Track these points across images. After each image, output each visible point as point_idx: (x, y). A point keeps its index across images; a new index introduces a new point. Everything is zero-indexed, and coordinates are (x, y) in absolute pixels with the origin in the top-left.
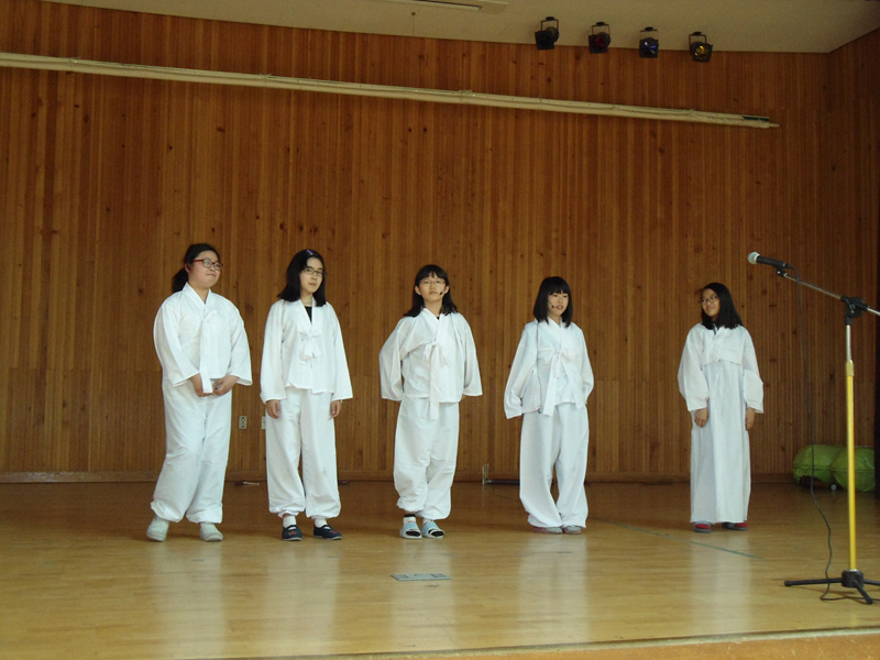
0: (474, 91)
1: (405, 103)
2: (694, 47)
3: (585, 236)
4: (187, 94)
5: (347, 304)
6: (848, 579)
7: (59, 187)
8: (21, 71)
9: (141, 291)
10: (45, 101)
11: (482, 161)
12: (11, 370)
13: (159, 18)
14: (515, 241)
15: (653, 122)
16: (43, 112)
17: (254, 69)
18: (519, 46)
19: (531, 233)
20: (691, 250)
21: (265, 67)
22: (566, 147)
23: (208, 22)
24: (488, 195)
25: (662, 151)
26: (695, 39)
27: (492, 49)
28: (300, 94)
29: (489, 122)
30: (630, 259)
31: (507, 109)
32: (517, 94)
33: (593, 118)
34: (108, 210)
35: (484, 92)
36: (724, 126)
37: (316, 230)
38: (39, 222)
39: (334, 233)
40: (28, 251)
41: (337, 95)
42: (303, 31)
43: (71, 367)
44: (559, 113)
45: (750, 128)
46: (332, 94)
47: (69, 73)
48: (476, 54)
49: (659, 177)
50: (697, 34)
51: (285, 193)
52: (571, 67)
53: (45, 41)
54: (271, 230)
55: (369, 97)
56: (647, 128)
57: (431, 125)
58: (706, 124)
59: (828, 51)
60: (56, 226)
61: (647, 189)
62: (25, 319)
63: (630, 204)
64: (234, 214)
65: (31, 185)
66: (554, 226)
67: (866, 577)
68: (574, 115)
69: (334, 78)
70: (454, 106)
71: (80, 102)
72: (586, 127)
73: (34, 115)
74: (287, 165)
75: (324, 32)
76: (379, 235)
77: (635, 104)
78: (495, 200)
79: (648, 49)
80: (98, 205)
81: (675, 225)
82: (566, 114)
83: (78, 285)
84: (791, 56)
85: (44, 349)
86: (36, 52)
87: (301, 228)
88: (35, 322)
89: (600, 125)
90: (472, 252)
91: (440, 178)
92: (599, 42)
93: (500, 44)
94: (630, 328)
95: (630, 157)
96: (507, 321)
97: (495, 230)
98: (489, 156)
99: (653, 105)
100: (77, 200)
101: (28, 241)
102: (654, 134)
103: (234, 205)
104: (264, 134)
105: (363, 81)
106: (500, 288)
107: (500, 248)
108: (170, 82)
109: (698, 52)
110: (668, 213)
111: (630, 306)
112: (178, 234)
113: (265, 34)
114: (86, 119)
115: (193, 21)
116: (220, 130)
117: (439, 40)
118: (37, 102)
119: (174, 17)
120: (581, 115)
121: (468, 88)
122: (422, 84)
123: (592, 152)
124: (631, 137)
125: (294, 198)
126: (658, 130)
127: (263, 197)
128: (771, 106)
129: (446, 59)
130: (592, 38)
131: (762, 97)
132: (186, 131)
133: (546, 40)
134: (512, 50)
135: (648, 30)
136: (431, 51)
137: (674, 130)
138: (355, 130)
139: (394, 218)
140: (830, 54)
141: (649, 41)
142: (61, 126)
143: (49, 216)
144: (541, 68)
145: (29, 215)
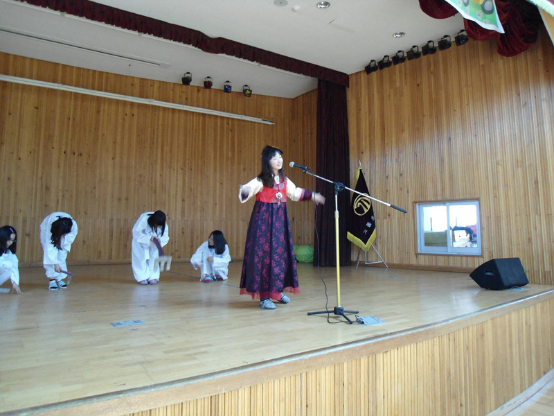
0: (156, 100)
1: (125, 103)
2: (245, 91)
3: (200, 162)
4: (20, 90)
5: (95, 188)
6: (338, 311)
11: (157, 129)
14: (171, 163)
15: (228, 118)
17: (54, 81)
18: (174, 84)
19: (178, 160)
20: (242, 170)
21: (60, 81)
22: (193, 126)
23: (32, 59)
24: (160, 144)
25: (231, 130)
26: (245, 88)
27: (164, 85)
28: (76, 94)
29: (161, 113)
30: (218, 173)
31: (168, 108)
32: (173, 102)
33: (204, 115)
35: (159, 100)
36: (255, 122)
37: (81, 155)
39: (90, 156)
41: (94, 96)
44: (190, 112)
45: (265, 124)
46: (91, 96)
48: (156, 85)
49: (230, 141)
50: (246, 86)
51: (67, 138)
52: (196, 94)
54: (60, 154)
55: (108, 99)
56: (225, 121)
57: (136, 113)
58: (248, 121)
59: (292, 97)
61: (225, 145)
63: (218, 150)
64: (41, 146)
66: (187, 157)
67: (345, 309)
68: (197, 113)
69: (93, 88)
70: (146, 106)
72: (201, 119)
74: (68, 125)
75: (89, 70)
76: (111, 158)
77: (221, 111)
78: (162, 146)
79: (227, 89)
81: (236, 160)
82: (193, 112)
84: (280, 98)
87: (74, 154)
89: (207, 118)
90: (152, 167)
91: (139, 136)
92: (208, 85)
93: (167, 82)
94: (217, 199)
95: (219, 132)
96: (167, 196)
97: (162, 158)
98: (160, 127)
99: (228, 112)
102: (228, 124)
103: (42, 142)
104: (58, 111)
105: (106, 91)
106: (164, 182)
107: (164, 165)
108: (12, 83)
109: (246, 92)
110: (233, 155)
111: (218, 191)
112: (12, 153)
113: (61, 67)
115: (24, 58)
116: (37, 108)
117: (140, 78)
120: (199, 113)
121: (153, 98)
122: (132, 95)
123: (204, 129)
124: (219, 124)
125: (71, 140)
126: (230, 122)
127: (56, 139)
128: (272, 116)
129: (143, 86)
130: (205, 83)
131: (269, 112)
132: (19, 106)
133: (186, 81)
134: (172, 85)
135: (228, 82)
136: (137, 83)
137: (236, 122)
138: (102, 113)
139: (118, 151)
140: (293, 99)
141: (228, 86)
144: (183, 94)
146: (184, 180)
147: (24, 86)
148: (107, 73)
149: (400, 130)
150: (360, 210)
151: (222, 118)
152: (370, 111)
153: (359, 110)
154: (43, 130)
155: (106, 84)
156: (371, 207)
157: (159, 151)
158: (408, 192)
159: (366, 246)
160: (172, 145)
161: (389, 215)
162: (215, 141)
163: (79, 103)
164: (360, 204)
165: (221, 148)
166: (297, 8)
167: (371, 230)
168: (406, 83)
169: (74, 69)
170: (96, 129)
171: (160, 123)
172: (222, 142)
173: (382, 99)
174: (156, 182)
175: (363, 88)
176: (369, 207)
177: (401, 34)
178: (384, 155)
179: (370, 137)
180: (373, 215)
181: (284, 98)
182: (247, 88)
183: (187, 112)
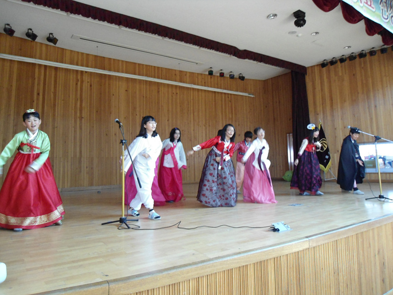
1: (172, 85)
4: (118, 80)
7: (83, 105)
8: (73, 70)
9: (107, 135)
10: (80, 80)
11: (190, 102)
12: (71, 158)
13: (110, 59)
14: (198, 122)
15: (228, 94)
16: (79, 83)
17: (135, 74)
18: (198, 74)
19: (202, 121)
20: (237, 125)
21: (138, 73)
22: (209, 99)
23: (123, 61)
24: (192, 111)
25: (230, 101)
26: (240, 75)
27: (192, 74)
28: (146, 81)
29: (192, 92)
32: (198, 85)
33: (215, 92)
34: (97, 112)
36: (243, 96)
38: (78, 114)
40: (75, 124)
41: (156, 82)
42: (146, 65)
43: (88, 156)
44: (207, 90)
45: (249, 97)
47: (86, 72)
48: (188, 75)
49: (230, 108)
51: (143, 108)
52: (210, 80)
53: (80, 63)
54: (140, 118)
55: (163, 83)
56: (227, 96)
57: (178, 93)
59: (264, 79)
60: (83, 116)
61: (227, 110)
62: (75, 143)
64: (130, 114)
65: (76, 104)
66: (207, 119)
69: (155, 77)
70: (184, 87)
71: (89, 81)
72: (213, 94)
73: (77, 84)
74: (143, 101)
75: (152, 66)
76: (166, 121)
78: (194, 112)
79: (232, 77)
80: (95, 110)
81: (234, 120)
83: (89, 133)
84: (256, 80)
86: (77, 65)
88: (78, 144)
89: (217, 95)
90: (189, 125)
91: (180, 106)
92: (222, 75)
93: (194, 73)
95: (223, 102)
97: (194, 119)
98: (192, 100)
99: (228, 90)
100: (89, 108)
101: (75, 121)
102: (228, 97)
103: (130, 110)
105: (162, 79)
106: (195, 134)
107: (195, 124)
108: (113, 76)
109: (242, 78)
110: (232, 116)
113: (137, 65)
114: (91, 86)
115: (119, 60)
116: (126, 91)
117: (179, 71)
118: (78, 80)
119: (113, 59)
120: (212, 91)
122: (176, 81)
123: (215, 101)
124: (223, 97)
126: (229, 96)
127: (138, 109)
128: (253, 92)
129: (181, 75)
130: (220, 73)
131: (251, 89)
132: (117, 90)
133: (211, 73)
134: (196, 75)
135: (231, 72)
136: (178, 73)
137: (233, 96)
138: (160, 93)
139: (170, 116)
140: (264, 81)
141: (231, 74)
142: (84, 87)
143: (81, 113)
144: (203, 80)
145: (76, 113)
146: (206, 132)
147: (119, 77)
148: (161, 68)
149: (343, 101)
151: (225, 93)
152: (322, 90)
153: (314, 88)
154: (130, 104)
157: (192, 115)
159: (326, 169)
160: (198, 112)
161: (338, 151)
162: (222, 108)
163: (148, 87)
165: (225, 112)
166: (300, 35)
167: (328, 160)
168: (346, 74)
169: (145, 66)
170: (158, 103)
172: (225, 109)
173: (330, 82)
174: (191, 134)
175: (316, 75)
176: (326, 146)
177: (349, 47)
179: (322, 105)
181: (259, 80)
182: (241, 75)
183: (205, 91)
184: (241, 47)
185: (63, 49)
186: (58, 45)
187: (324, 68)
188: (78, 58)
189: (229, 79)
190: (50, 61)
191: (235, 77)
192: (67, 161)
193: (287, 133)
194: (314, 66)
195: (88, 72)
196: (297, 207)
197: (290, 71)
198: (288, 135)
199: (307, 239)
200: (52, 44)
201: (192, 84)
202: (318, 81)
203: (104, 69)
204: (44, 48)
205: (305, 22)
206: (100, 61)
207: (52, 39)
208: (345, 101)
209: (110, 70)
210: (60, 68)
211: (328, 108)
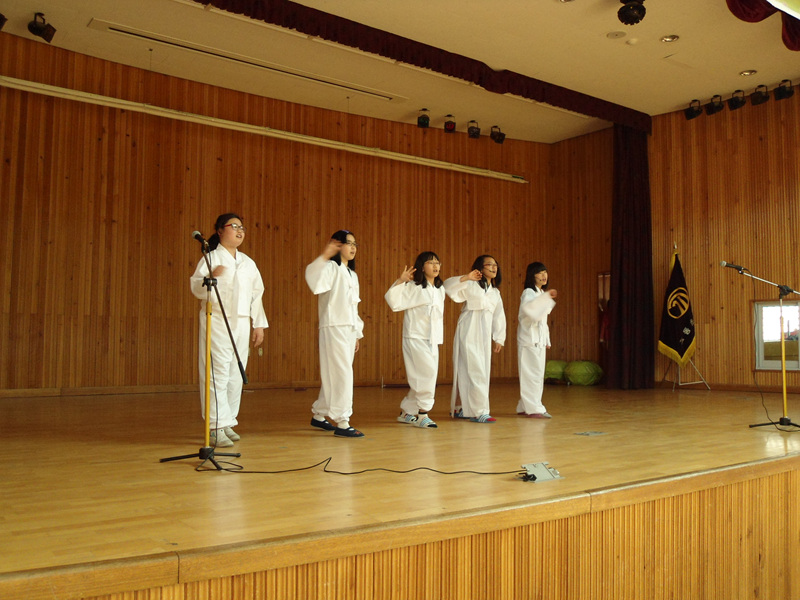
1: (330, 150)
2: (494, 134)
3: (428, 240)
5: (296, 276)
6: (783, 422)
7: (116, 191)
8: (92, 105)
9: (170, 264)
10: (107, 130)
11: (373, 190)
12: (85, 316)
13: (181, 80)
14: (390, 240)
15: (464, 174)
16: (106, 138)
17: (241, 120)
18: (392, 122)
19: (399, 236)
21: (247, 118)
22: (418, 186)
23: (212, 86)
24: (376, 213)
25: (468, 192)
26: (494, 130)
27: (379, 123)
28: (268, 138)
29: (376, 167)
30: (452, 253)
31: (386, 159)
32: (392, 151)
33: (432, 168)
34: (148, 208)
36: (500, 180)
37: (277, 228)
38: (103, 213)
39: (288, 230)
40: (97, 235)
41: (290, 141)
42: (270, 100)
43: (125, 315)
44: (415, 165)
45: (513, 183)
46: (287, 140)
47: (123, 111)
48: (369, 123)
49: (467, 207)
50: (496, 127)
51: (259, 203)
53: (107, 88)
54: (251, 227)
55: (309, 145)
56: (461, 180)
57: (344, 166)
59: (551, 142)
60: (115, 218)
62: (95, 281)
63: (452, 221)
65: (98, 188)
66: (412, 232)
68: (423, 166)
69: (288, 130)
70: (358, 155)
71: (130, 133)
72: (429, 174)
73: (100, 140)
74: (260, 185)
75: (282, 102)
76: (314, 233)
77: (456, 163)
78: (379, 216)
79: (474, 133)
80: (143, 203)
81: (475, 235)
82: (418, 165)
83: (130, 258)
84: (533, 143)
85: (107, 302)
86: (101, 93)
87: (269, 227)
88: (101, 284)
89: (436, 174)
90: (367, 247)
91: (348, 200)
92: (450, 127)
93: (382, 120)
95: (452, 193)
97: (379, 232)
98: (377, 188)
99: (464, 164)
100: (128, 200)
101: (96, 228)
102: (464, 182)
104: (246, 164)
105: (305, 133)
106: (383, 268)
107: (382, 244)
108: (188, 122)
109: (498, 137)
110: (472, 229)
112: (193, 226)
113: (247, 96)
114: (134, 145)
115: (202, 84)
116: (221, 160)
117: (348, 114)
118: (102, 131)
119: (190, 81)
120: (426, 166)
121: (365, 144)
122: (339, 140)
123: (432, 190)
124: (452, 182)
125: (264, 207)
126: (467, 179)
127: (245, 204)
128: (524, 171)
129: (352, 126)
130: (447, 124)
131: (519, 165)
132: (198, 158)
133: (423, 122)
134: (390, 125)
135: (473, 122)
136: (344, 120)
137: (475, 180)
138: (301, 166)
139: (323, 223)
141: (473, 127)
142: (117, 148)
143: (110, 210)
144: (405, 139)
145: (97, 209)
148: (305, 106)
149: (732, 200)
150: (675, 310)
151: (457, 173)
152: (685, 172)
153: (666, 168)
154: (229, 191)
155: (305, 125)
156: (690, 307)
157: (376, 221)
158: (743, 287)
159: (682, 360)
160: (391, 214)
161: (713, 318)
162: (448, 207)
163: (271, 152)
164: (675, 302)
165: (456, 218)
166: (634, 41)
167: (689, 339)
168: (742, 136)
169: (264, 101)
170: (295, 191)
171: (376, 181)
172: (456, 209)
173: (704, 155)
174: (372, 269)
175: (674, 136)
176: (687, 307)
177: (751, 72)
178: (706, 233)
179: (684, 206)
180: (692, 318)
181: (539, 143)
182: (497, 130)
183: (409, 164)
184: (496, 64)
185: (67, 52)
186: (56, 41)
187: (693, 121)
188: (103, 74)
189: (467, 137)
190: (34, 81)
191: (481, 133)
192: (76, 325)
193: (598, 274)
194: (670, 114)
195: (127, 111)
196: (592, 436)
197: (610, 124)
198: (601, 276)
199: (588, 495)
200: (39, 39)
201: (378, 146)
202: (676, 152)
203: (167, 106)
204: (20, 47)
205: (642, 12)
206: (158, 86)
207: (41, 28)
208: (737, 201)
209: (180, 108)
210: (59, 99)
211: (697, 216)
